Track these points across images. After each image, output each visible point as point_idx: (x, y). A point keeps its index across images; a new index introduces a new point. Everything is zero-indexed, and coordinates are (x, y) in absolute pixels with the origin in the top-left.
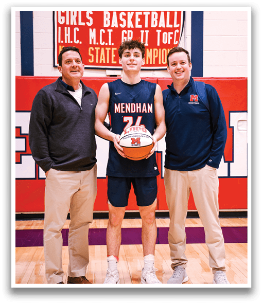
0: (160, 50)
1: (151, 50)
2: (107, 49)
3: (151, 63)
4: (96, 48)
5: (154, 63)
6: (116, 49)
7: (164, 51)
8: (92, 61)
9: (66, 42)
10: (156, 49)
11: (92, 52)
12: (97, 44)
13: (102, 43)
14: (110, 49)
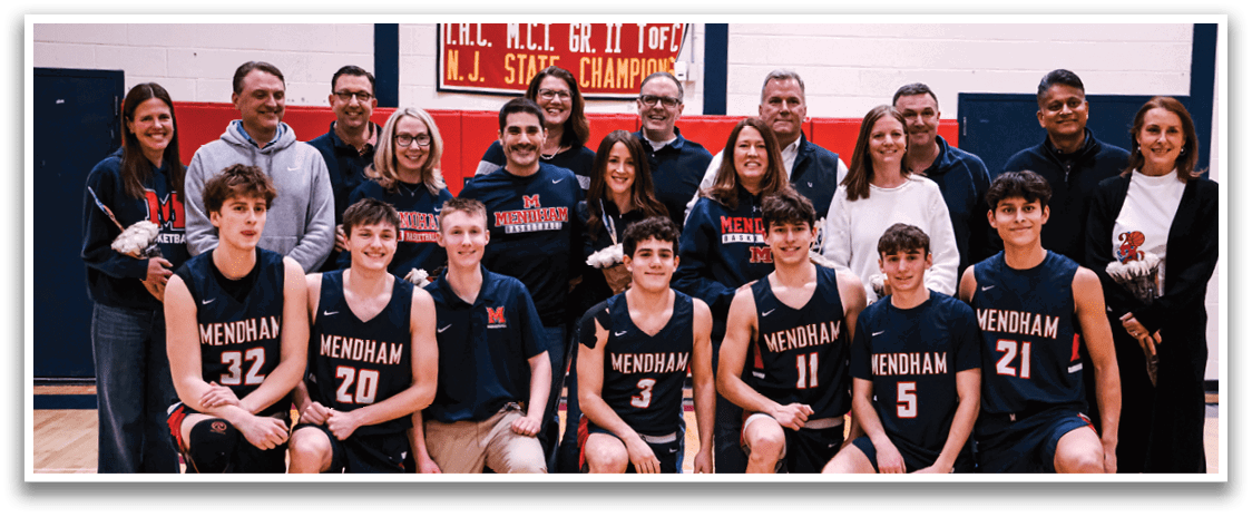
0: (644, 60)
1: (626, 61)
2: (540, 57)
3: (626, 86)
4: (519, 56)
5: (632, 86)
6: (557, 58)
7: (652, 64)
8: (512, 81)
9: (461, 43)
10: (636, 60)
11: (512, 64)
12: (522, 47)
13: (532, 47)
14: (546, 57)
